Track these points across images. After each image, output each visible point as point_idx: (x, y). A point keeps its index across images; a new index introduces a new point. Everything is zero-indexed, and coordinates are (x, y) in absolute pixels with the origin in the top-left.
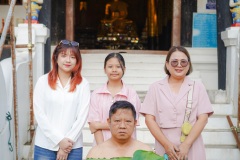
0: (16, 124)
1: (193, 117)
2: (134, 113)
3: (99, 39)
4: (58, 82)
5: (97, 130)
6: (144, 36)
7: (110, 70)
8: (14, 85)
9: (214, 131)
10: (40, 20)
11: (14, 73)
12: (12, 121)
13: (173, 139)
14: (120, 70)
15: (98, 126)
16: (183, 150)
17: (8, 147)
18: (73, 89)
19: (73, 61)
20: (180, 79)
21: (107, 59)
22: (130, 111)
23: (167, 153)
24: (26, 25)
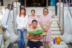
0: (14, 23)
1: (49, 23)
2: (37, 22)
3: (32, 4)
4: (21, 16)
5: (30, 25)
6: (41, 3)
7: (32, 13)
8: (14, 16)
9: (54, 24)
10: (19, 2)
11: (13, 13)
12: (13, 23)
13: (45, 27)
14: (34, 13)
15: (30, 24)
16: (47, 29)
17: (13, 28)
18: (24, 17)
19: (24, 11)
20: (46, 15)
21: (31, 11)
22: (36, 22)
23: (44, 30)
24: (16, 3)
